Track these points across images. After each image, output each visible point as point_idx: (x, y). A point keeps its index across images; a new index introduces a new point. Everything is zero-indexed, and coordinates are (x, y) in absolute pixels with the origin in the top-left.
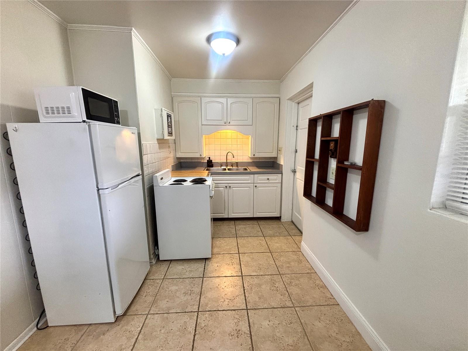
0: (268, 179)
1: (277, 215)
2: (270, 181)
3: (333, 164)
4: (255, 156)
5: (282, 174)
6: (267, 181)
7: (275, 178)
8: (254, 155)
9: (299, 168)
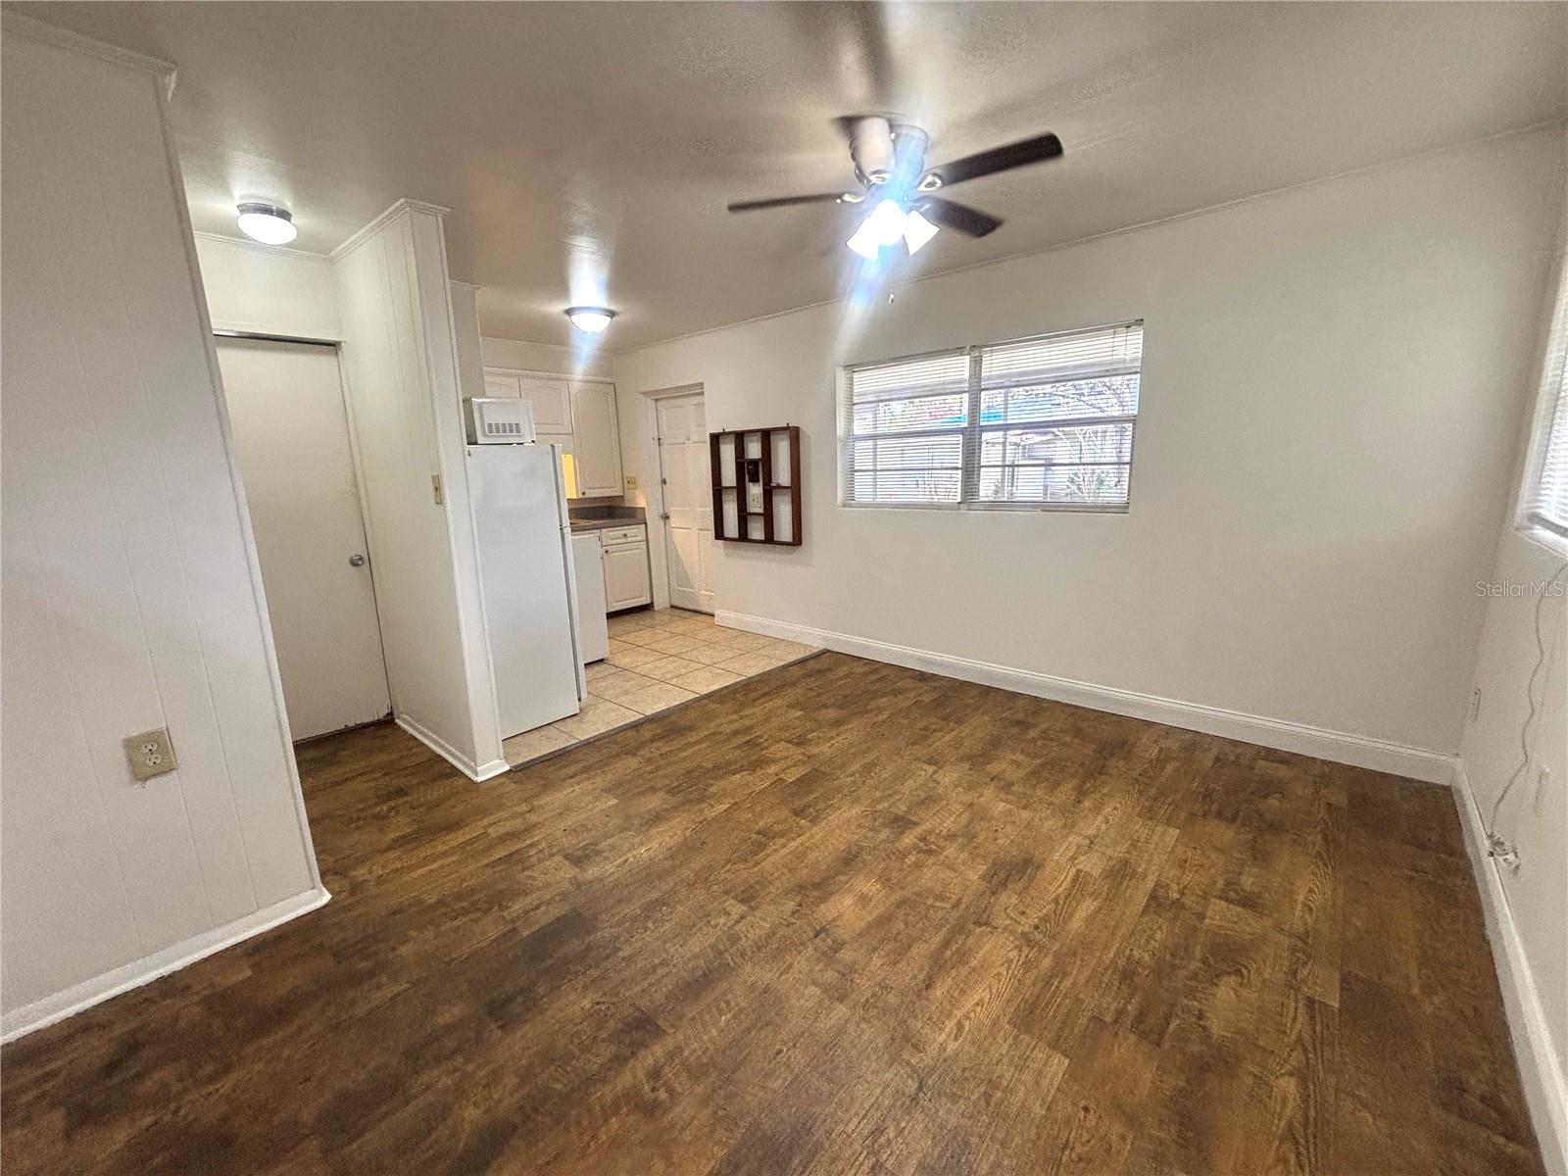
0: (625, 535)
1: (644, 600)
2: (630, 539)
3: (755, 491)
4: (586, 496)
5: (646, 524)
6: (624, 540)
7: (635, 532)
8: (584, 493)
9: (675, 508)
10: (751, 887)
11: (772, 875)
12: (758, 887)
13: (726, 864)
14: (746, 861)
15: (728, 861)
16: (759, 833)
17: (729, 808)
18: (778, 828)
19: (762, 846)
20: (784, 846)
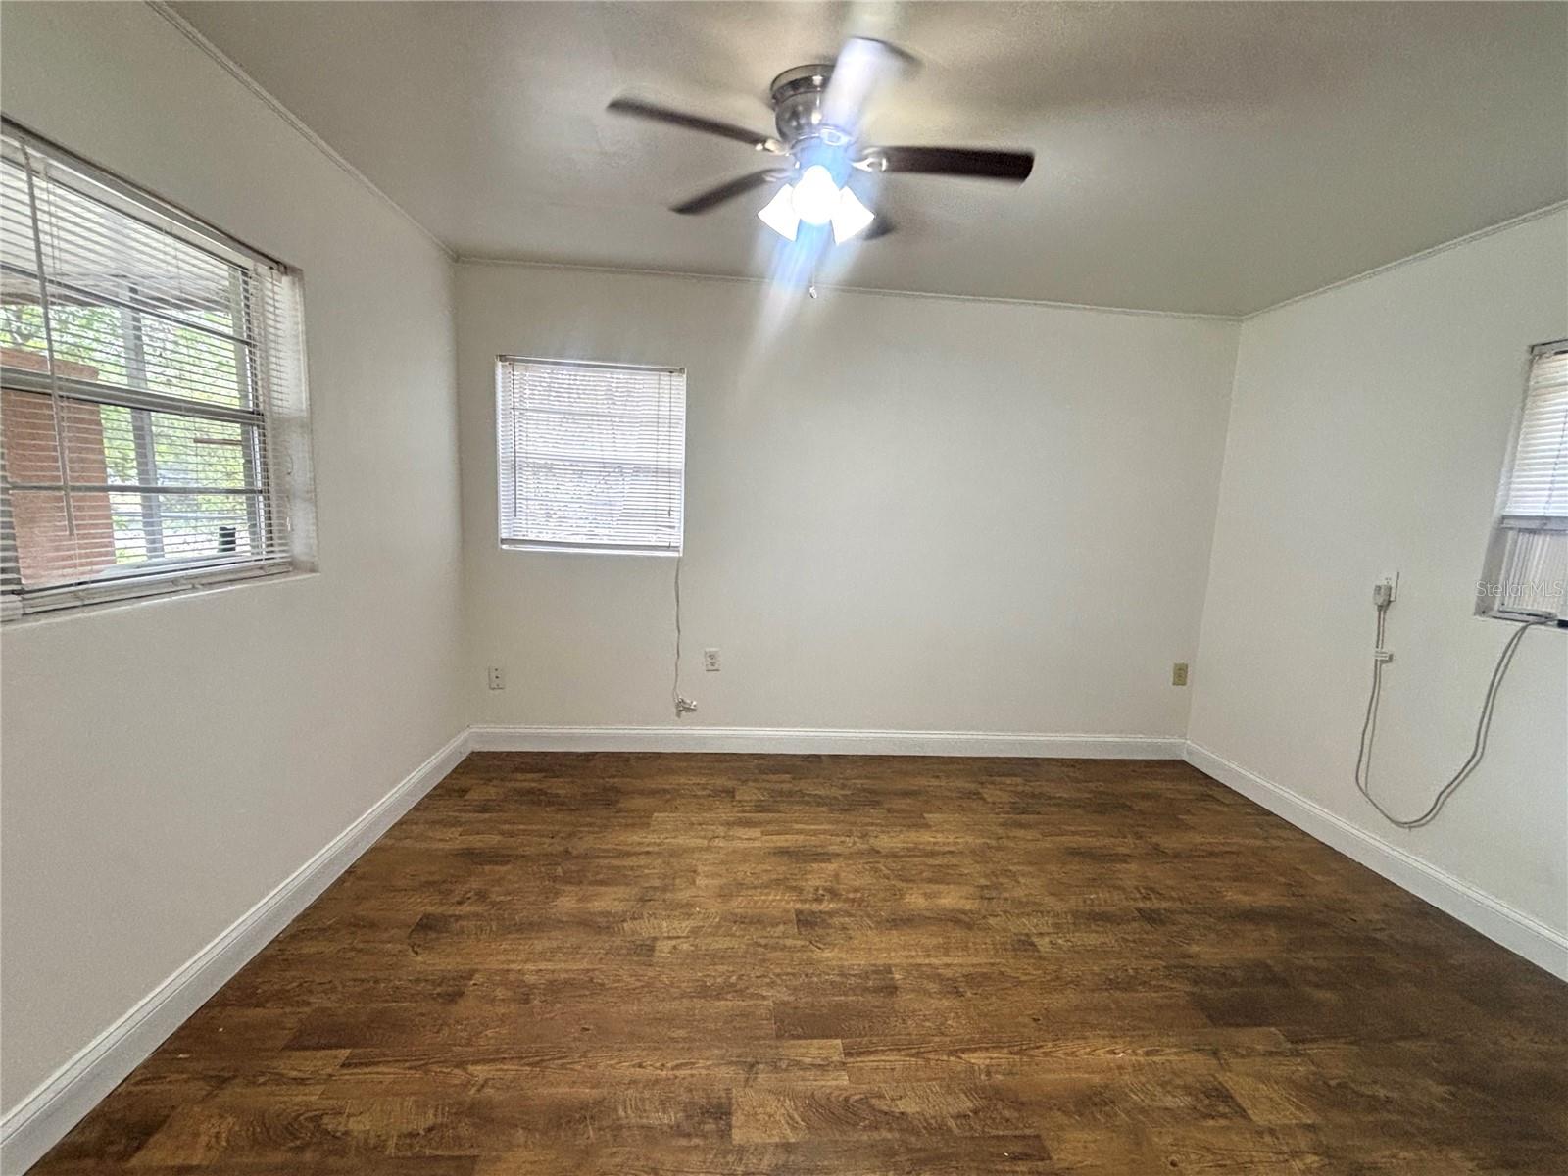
10: (1015, 949)
11: (987, 949)
12: (1009, 946)
13: (1025, 982)
14: (1002, 973)
15: (1021, 983)
16: (960, 994)
17: (964, 1051)
18: (933, 987)
19: (969, 978)
20: (948, 966)
